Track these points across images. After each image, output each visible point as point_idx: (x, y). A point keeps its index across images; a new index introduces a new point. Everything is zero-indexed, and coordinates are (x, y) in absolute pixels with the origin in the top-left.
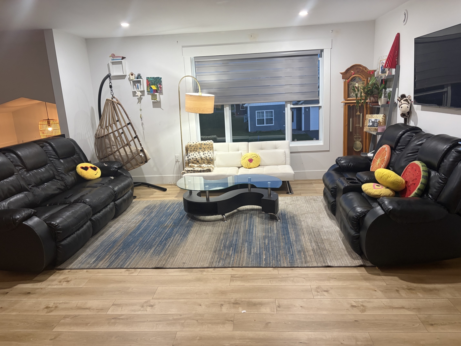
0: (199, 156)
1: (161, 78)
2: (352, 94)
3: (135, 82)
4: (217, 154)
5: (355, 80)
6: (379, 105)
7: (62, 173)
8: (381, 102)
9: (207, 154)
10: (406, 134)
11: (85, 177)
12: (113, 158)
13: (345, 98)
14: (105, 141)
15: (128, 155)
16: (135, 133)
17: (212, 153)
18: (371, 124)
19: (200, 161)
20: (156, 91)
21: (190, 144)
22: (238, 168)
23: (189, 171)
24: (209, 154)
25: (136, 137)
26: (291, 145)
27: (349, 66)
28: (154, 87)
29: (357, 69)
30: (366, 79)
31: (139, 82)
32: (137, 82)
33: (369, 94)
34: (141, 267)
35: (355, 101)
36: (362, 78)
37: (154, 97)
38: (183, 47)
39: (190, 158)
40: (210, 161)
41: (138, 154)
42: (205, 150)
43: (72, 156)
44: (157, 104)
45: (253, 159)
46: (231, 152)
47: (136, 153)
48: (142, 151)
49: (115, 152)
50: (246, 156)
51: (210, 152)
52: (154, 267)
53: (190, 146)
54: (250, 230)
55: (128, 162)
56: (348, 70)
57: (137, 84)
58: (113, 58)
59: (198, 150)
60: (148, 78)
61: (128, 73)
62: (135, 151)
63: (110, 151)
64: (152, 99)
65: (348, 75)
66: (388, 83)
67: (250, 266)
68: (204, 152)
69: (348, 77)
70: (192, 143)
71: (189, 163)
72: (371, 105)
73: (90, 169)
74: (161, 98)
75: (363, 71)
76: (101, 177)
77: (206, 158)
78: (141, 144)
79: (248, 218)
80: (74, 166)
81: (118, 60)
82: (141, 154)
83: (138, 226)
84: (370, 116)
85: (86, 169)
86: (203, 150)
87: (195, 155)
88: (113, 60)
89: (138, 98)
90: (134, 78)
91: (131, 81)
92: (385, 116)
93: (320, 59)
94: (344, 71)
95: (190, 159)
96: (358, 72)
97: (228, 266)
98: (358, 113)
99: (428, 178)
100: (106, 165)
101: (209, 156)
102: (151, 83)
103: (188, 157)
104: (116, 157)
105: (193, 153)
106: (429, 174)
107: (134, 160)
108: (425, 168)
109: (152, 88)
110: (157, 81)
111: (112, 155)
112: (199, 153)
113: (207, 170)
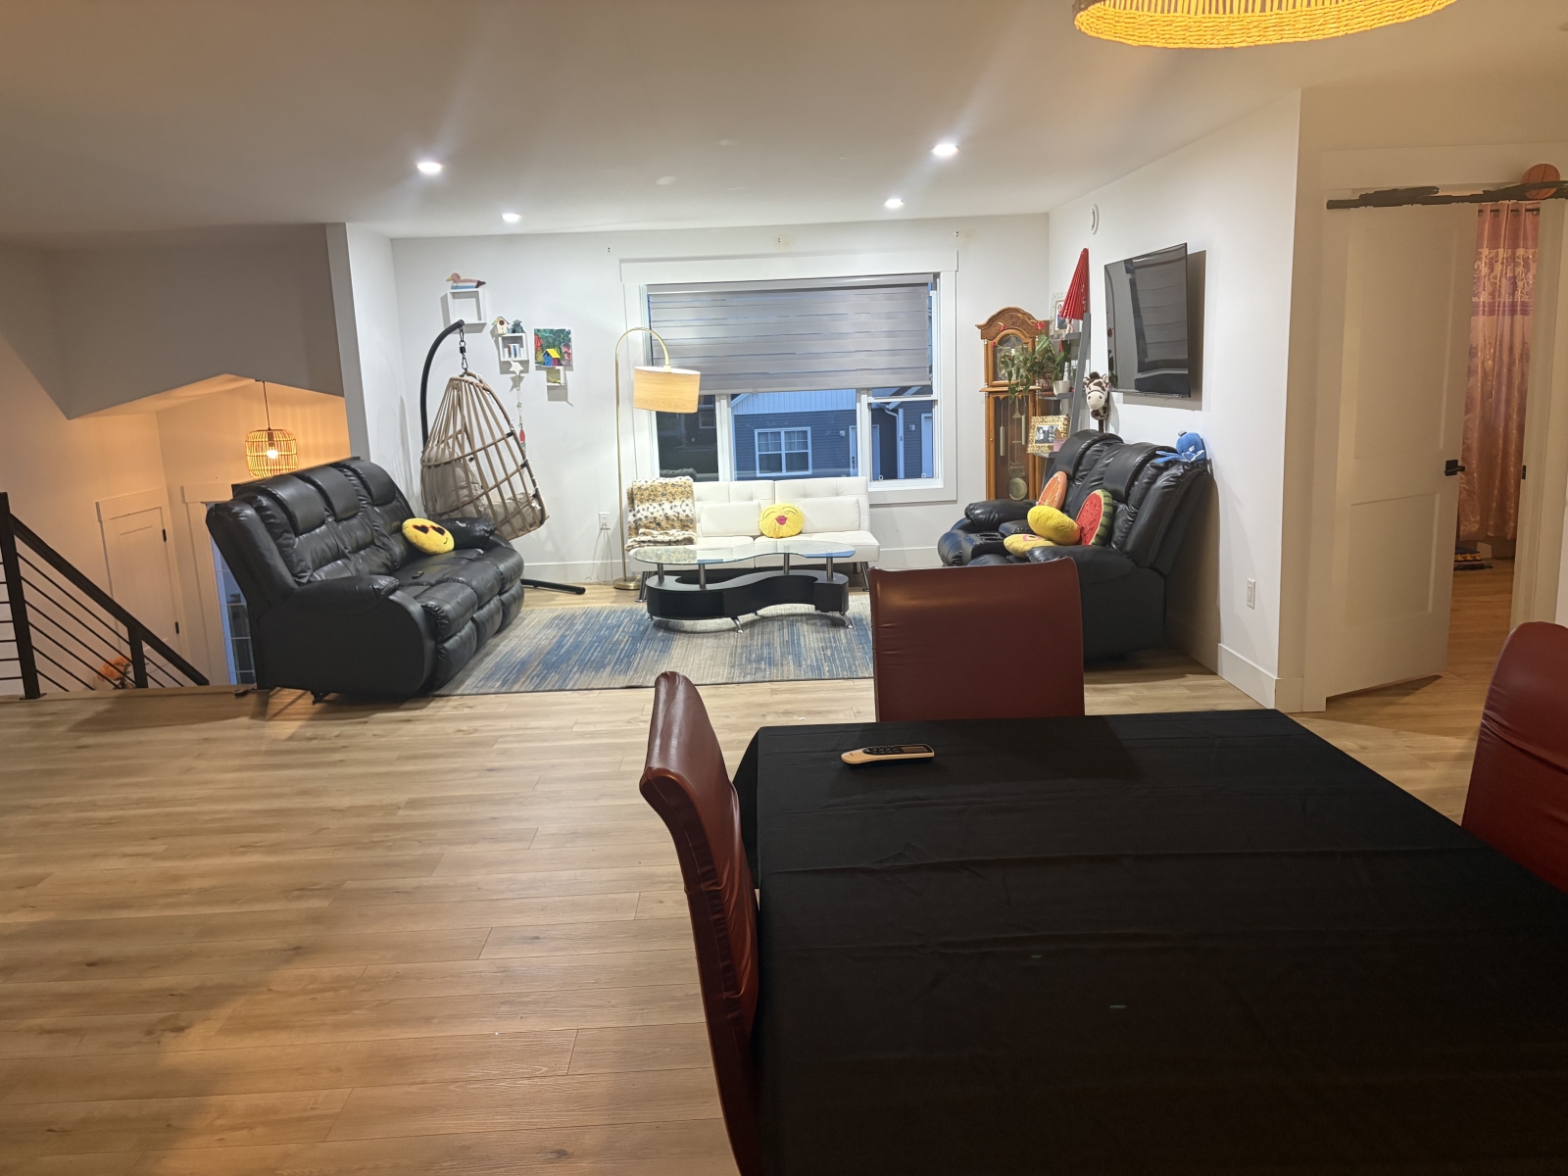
0: (661, 512)
1: (569, 333)
2: (1003, 372)
3: (507, 341)
4: (702, 508)
5: (1007, 341)
6: (1053, 395)
7: (384, 536)
8: (1058, 389)
9: (679, 507)
10: (1093, 448)
11: (424, 546)
12: (474, 510)
13: (987, 381)
14: (454, 471)
15: (508, 505)
16: (524, 457)
17: (691, 505)
18: (1042, 437)
19: (663, 524)
20: (558, 362)
21: (638, 484)
22: (752, 539)
23: (644, 542)
24: (684, 507)
25: (525, 465)
26: (870, 490)
27: (994, 312)
28: (554, 353)
29: (1012, 316)
30: (1030, 340)
31: (518, 340)
32: (513, 339)
33: (1035, 372)
34: (600, 687)
35: (1006, 389)
36: (1022, 336)
37: (553, 375)
38: (622, 261)
39: (639, 516)
40: (687, 523)
41: (529, 503)
42: (674, 499)
43: (390, 502)
44: (557, 392)
45: (786, 516)
46: (733, 503)
47: (524, 500)
48: (536, 496)
49: (478, 498)
50: (771, 510)
51: (687, 502)
52: (624, 685)
53: (639, 488)
54: (793, 641)
55: (507, 520)
56: (992, 320)
57: (512, 345)
58: (455, 284)
59: (658, 499)
60: (537, 332)
61: (490, 319)
62: (522, 496)
63: (466, 496)
64: (548, 381)
65: (993, 330)
66: (1073, 349)
67: (802, 678)
68: (671, 502)
69: (993, 335)
70: (643, 483)
71: (637, 528)
72: (1041, 395)
73: (431, 531)
74: (569, 377)
75: (1024, 322)
76: (454, 549)
77: (678, 517)
78: (534, 482)
79: (785, 626)
80: (398, 523)
81: (468, 289)
82: (533, 505)
83: (557, 642)
84: (1039, 418)
85: (424, 529)
86: (671, 499)
87: (651, 509)
88: (456, 288)
89: (512, 378)
90: (505, 331)
91: (500, 339)
92: (1068, 420)
93: (932, 293)
94: (983, 321)
95: (640, 519)
96: (1013, 324)
97: (762, 679)
98: (1017, 415)
99: (1112, 516)
100: (464, 525)
101: (684, 511)
102: (545, 344)
103: (634, 515)
104: (482, 509)
105: (647, 505)
106: (1115, 508)
107: (518, 516)
108: (1109, 500)
109: (548, 354)
110: (561, 339)
111: (472, 504)
112: (660, 505)
113: (685, 539)
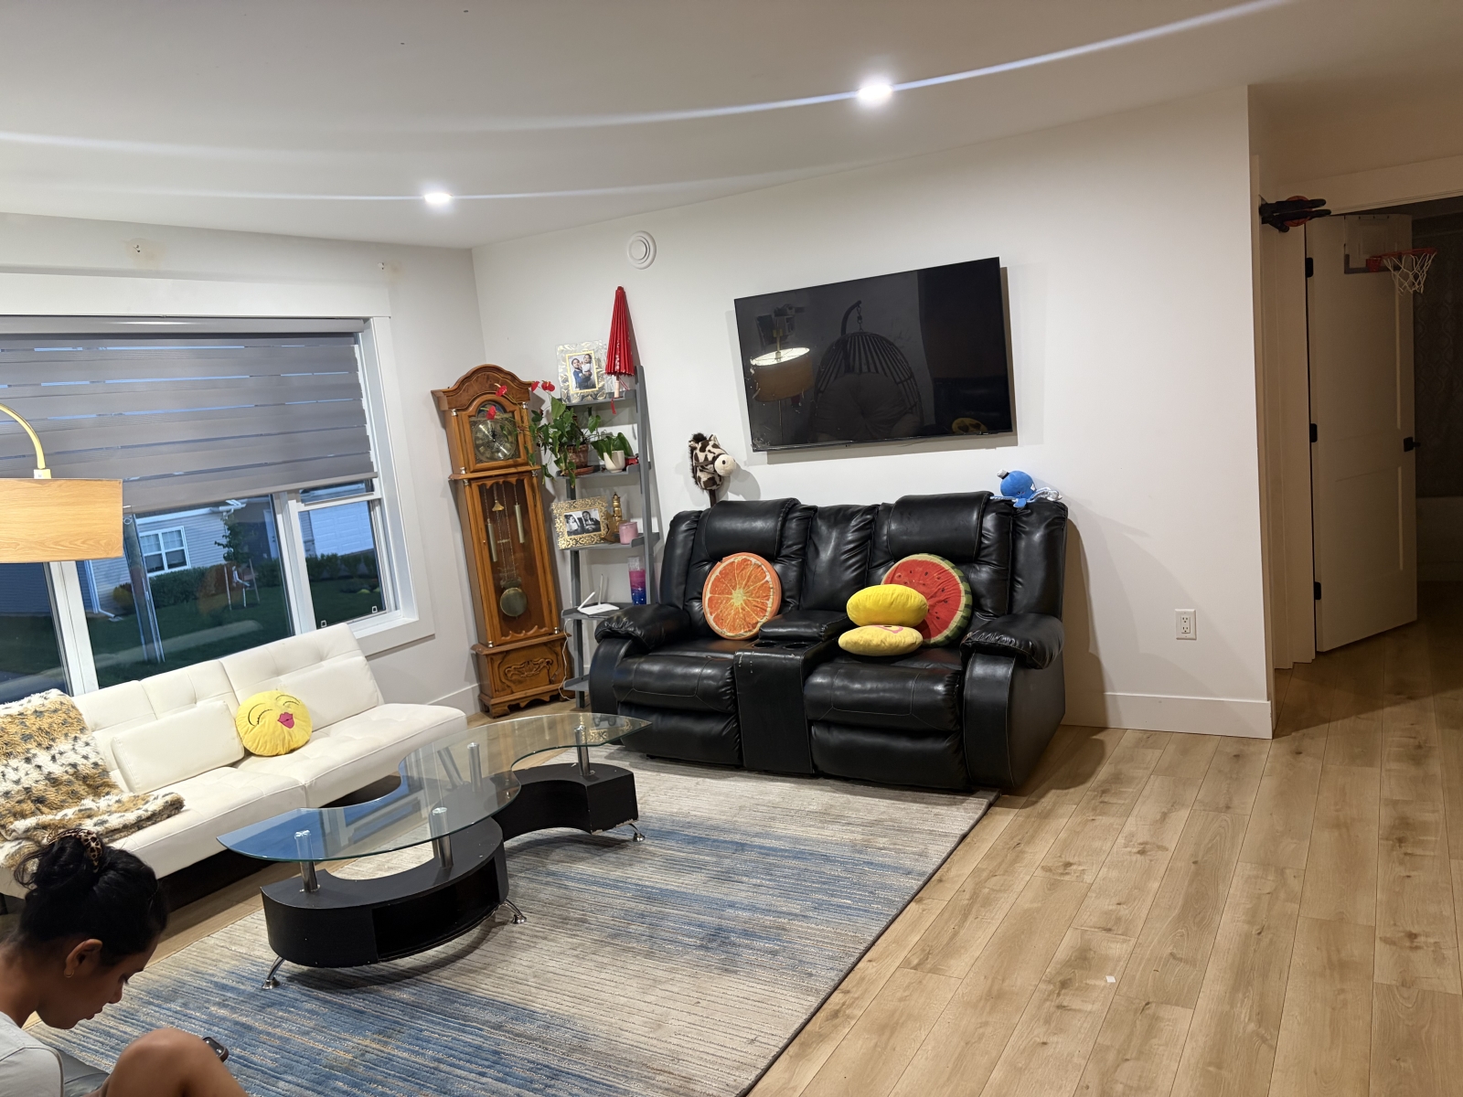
0: (35, 775)
2: (482, 451)
4: (118, 742)
9: (70, 753)
13: (464, 464)
17: (94, 742)
18: (574, 526)
22: (230, 770)
24: (85, 751)
29: (492, 378)
30: (518, 406)
36: (505, 403)
40: (98, 780)
42: (53, 740)
45: (290, 711)
50: (261, 708)
51: (81, 739)
56: (463, 383)
65: (464, 396)
68: (49, 747)
69: (466, 403)
75: (505, 385)
77: (76, 774)
86: (46, 742)
87: (12, 775)
92: (617, 499)
93: (354, 347)
96: (495, 388)
98: (498, 507)
101: (85, 758)
112: (28, 760)
